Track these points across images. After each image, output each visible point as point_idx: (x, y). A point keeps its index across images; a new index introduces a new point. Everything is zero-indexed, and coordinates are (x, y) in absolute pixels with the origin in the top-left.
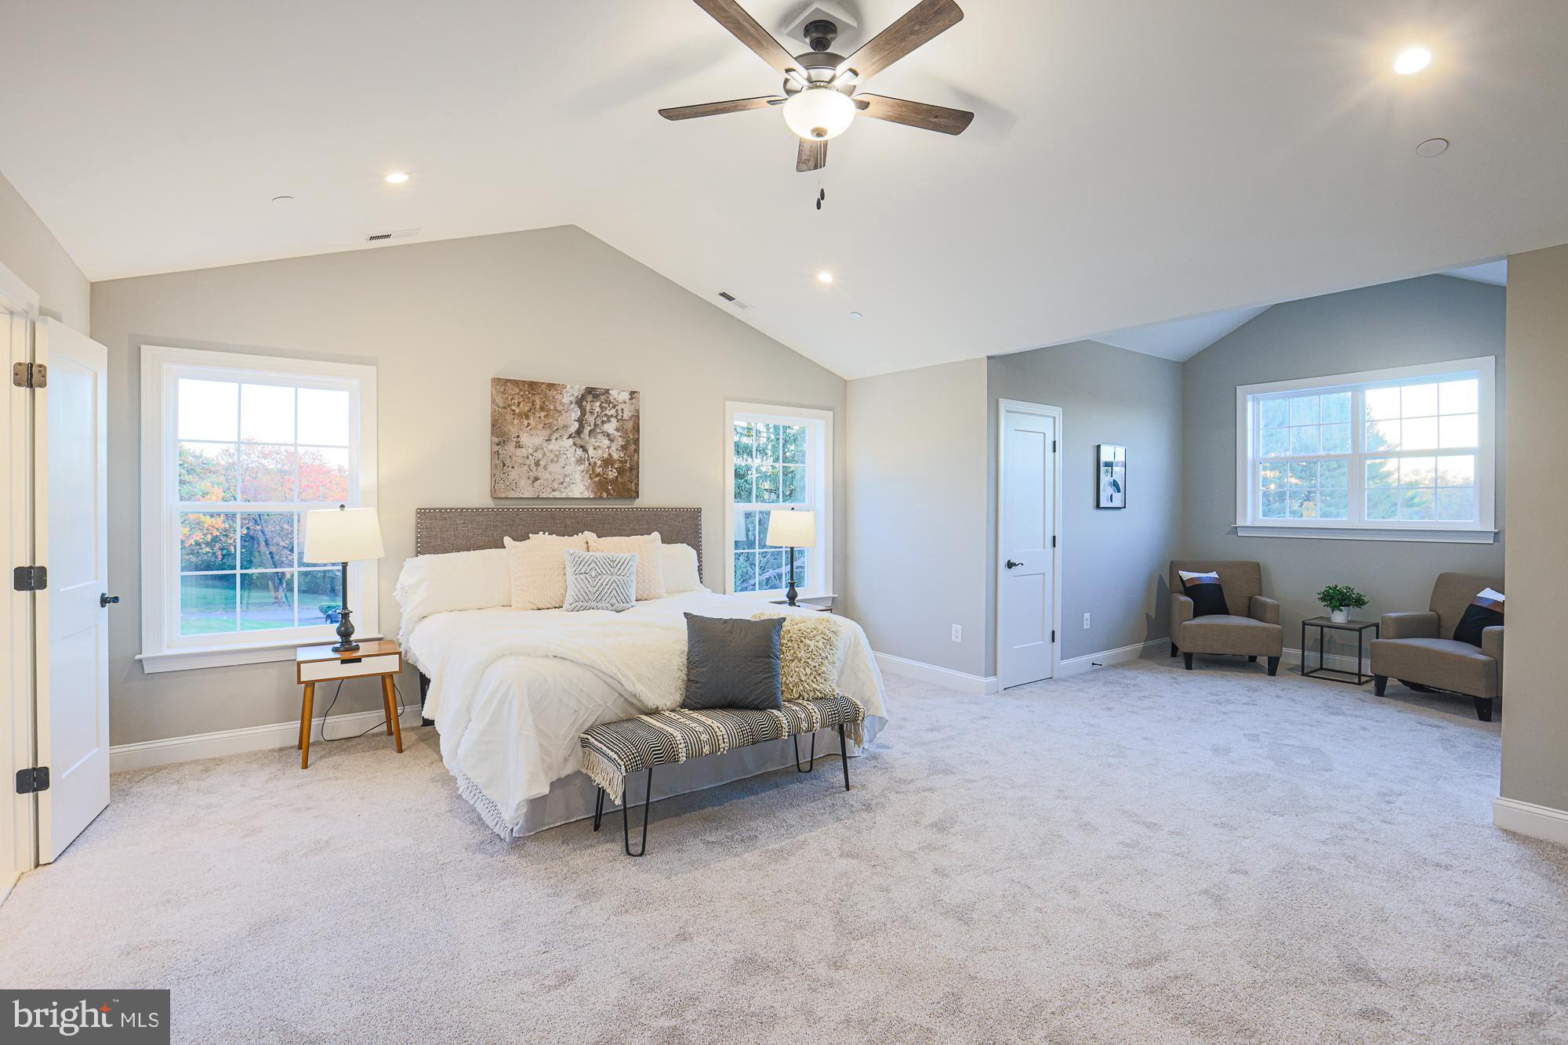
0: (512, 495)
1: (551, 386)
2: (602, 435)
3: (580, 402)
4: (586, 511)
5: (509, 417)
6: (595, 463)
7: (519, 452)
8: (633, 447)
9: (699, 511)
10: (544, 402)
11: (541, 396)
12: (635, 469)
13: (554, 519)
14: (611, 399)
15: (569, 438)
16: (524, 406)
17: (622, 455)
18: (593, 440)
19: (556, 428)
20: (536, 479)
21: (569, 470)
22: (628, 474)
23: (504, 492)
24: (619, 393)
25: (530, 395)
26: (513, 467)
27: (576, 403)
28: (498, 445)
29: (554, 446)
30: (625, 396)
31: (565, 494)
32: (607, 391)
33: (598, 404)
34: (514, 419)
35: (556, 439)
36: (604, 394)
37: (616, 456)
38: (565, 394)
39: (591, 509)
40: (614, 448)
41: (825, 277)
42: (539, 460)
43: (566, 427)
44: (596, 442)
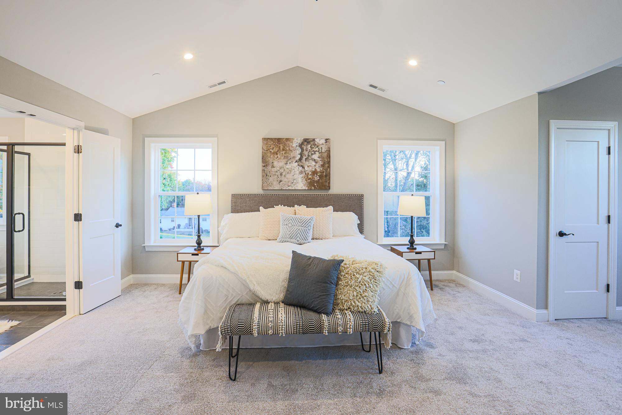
0: (270, 188)
1: (287, 139)
2: (312, 160)
3: (301, 146)
4: (304, 196)
5: (269, 154)
6: (308, 173)
7: (273, 169)
8: (327, 165)
9: (362, 196)
10: (284, 147)
11: (283, 144)
12: (328, 176)
13: (288, 199)
14: (316, 143)
15: (296, 162)
16: (275, 149)
17: (322, 169)
18: (308, 163)
19: (289, 158)
20: (281, 181)
21: (296, 177)
22: (325, 178)
23: (267, 187)
24: (320, 140)
25: (278, 144)
26: (270, 176)
27: (299, 146)
28: (264, 167)
29: (288, 166)
30: (323, 141)
31: (294, 188)
32: (314, 140)
33: (309, 146)
34: (271, 155)
35: (290, 163)
36: (312, 141)
37: (318, 170)
38: (294, 142)
39: (306, 195)
40: (317, 166)
41: (413, 63)
42: (282, 173)
43: (294, 157)
44: (309, 163)
